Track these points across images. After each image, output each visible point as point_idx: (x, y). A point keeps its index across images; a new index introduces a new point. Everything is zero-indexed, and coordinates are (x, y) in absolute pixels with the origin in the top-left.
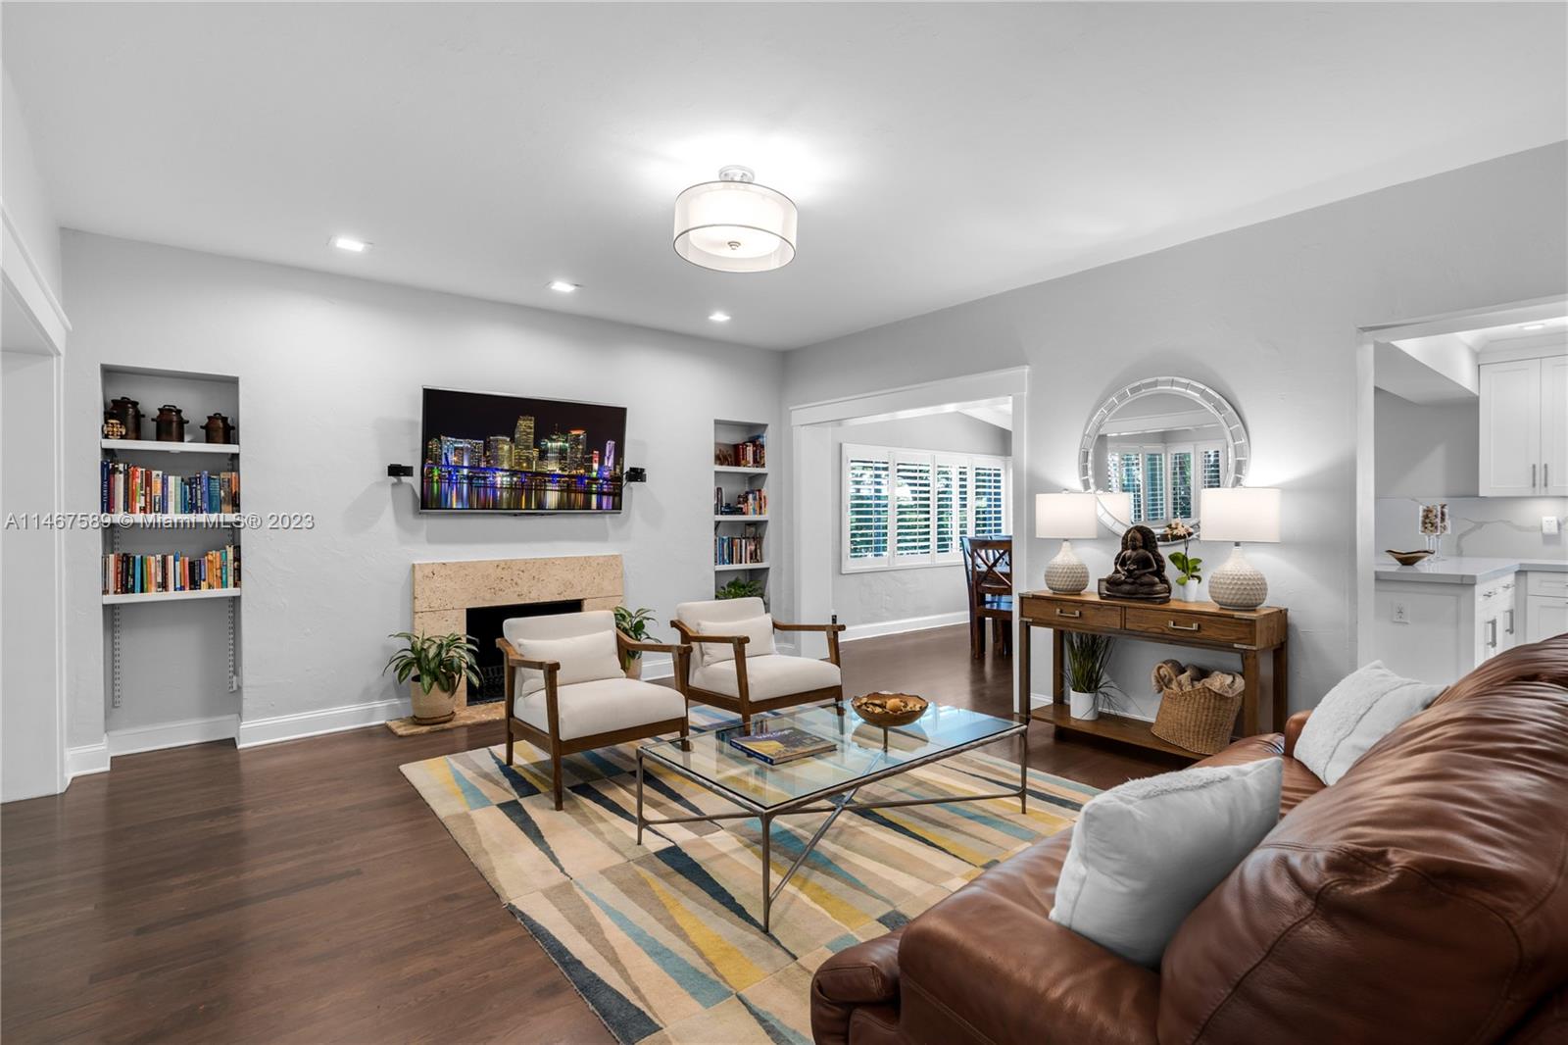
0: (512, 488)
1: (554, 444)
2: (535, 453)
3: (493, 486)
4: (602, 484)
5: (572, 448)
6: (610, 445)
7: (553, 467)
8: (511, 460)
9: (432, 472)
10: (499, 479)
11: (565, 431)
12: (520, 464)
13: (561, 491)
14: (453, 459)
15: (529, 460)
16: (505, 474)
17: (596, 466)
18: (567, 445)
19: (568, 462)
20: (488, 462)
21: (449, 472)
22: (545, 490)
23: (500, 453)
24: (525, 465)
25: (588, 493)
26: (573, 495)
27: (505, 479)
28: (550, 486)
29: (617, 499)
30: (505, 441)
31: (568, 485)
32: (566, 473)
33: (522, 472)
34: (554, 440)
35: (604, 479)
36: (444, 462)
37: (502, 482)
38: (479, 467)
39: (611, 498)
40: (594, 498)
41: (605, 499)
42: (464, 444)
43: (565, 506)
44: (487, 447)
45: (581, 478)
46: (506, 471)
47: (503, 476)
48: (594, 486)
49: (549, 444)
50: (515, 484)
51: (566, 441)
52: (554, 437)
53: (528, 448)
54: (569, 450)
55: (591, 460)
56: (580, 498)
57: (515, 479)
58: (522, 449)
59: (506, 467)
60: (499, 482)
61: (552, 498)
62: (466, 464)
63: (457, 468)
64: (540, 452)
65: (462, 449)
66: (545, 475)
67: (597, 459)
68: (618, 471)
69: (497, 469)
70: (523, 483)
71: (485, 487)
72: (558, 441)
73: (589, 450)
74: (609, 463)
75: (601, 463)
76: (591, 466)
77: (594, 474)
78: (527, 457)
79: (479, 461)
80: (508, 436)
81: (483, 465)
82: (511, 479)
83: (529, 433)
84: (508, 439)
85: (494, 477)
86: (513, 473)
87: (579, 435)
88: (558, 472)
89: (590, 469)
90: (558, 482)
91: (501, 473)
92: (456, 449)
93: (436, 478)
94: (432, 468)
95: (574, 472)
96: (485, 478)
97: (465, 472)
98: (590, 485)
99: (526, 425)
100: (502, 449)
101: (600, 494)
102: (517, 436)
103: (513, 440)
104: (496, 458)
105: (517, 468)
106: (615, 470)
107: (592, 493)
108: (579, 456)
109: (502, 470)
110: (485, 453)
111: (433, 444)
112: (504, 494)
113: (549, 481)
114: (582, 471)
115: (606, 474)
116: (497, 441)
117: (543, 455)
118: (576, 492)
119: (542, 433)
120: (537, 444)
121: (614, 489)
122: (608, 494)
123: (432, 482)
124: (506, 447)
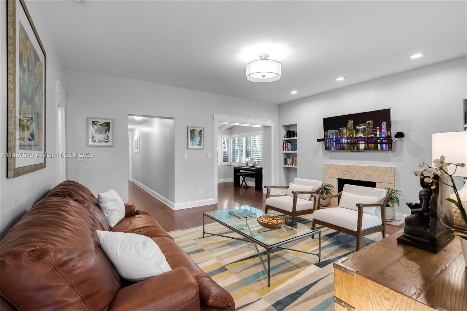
0: (348, 143)
1: (361, 127)
2: (354, 131)
3: (342, 143)
4: (382, 140)
5: (367, 128)
6: (384, 124)
7: (361, 135)
8: (347, 135)
9: (326, 140)
10: (344, 141)
11: (364, 122)
12: (350, 135)
13: (365, 143)
14: (331, 136)
15: (352, 134)
16: (345, 139)
17: (378, 133)
18: (366, 127)
19: (366, 133)
20: (340, 136)
21: (330, 140)
22: (359, 143)
23: (343, 133)
24: (351, 135)
25: (376, 144)
26: (370, 145)
27: (345, 141)
28: (360, 142)
29: (390, 145)
30: (345, 129)
31: (368, 141)
32: (366, 137)
33: (351, 138)
34: (361, 126)
35: (383, 138)
36: (329, 137)
37: (345, 142)
38: (338, 138)
39: (387, 145)
40: (379, 145)
41: (384, 146)
42: (333, 132)
43: (367, 148)
44: (339, 132)
45: (372, 138)
46: (346, 138)
47: (345, 140)
48: (378, 141)
49: (359, 128)
50: (349, 142)
51: (365, 125)
52: (361, 125)
53: (352, 130)
54: (366, 129)
55: (376, 131)
56: (373, 145)
57: (349, 140)
58: (350, 131)
59: (345, 137)
60: (344, 142)
61: (362, 146)
62: (334, 137)
63: (333, 138)
64: (356, 131)
65: (333, 133)
66: (358, 138)
67: (379, 130)
68: (389, 134)
69: (343, 138)
70: (351, 141)
71: (340, 143)
72: (362, 126)
73: (375, 127)
74: (384, 130)
75: (381, 131)
76: (377, 133)
77: (378, 136)
78: (352, 133)
79: (338, 136)
80: (345, 127)
81: (339, 137)
82: (347, 141)
83: (352, 125)
84: (345, 128)
85: (342, 140)
86: (348, 138)
87: (370, 123)
88: (363, 137)
89: (376, 134)
90: (364, 140)
91: (344, 139)
92: (332, 133)
93: (327, 142)
94: (326, 139)
95: (369, 136)
96: (340, 141)
97: (334, 139)
98: (376, 140)
99: (350, 123)
100: (344, 131)
101: (382, 144)
102: (348, 127)
103: (347, 128)
104: (342, 134)
105: (349, 137)
106: (387, 133)
107: (378, 143)
108: (371, 130)
109: (344, 138)
110: (339, 133)
111: (326, 133)
112: (346, 145)
113: (360, 140)
114: (373, 135)
115: (383, 135)
116: (342, 129)
117: (357, 132)
118: (371, 143)
119: (356, 124)
120: (355, 128)
121: (388, 141)
122: (386, 143)
123: (327, 143)
124: (345, 131)
